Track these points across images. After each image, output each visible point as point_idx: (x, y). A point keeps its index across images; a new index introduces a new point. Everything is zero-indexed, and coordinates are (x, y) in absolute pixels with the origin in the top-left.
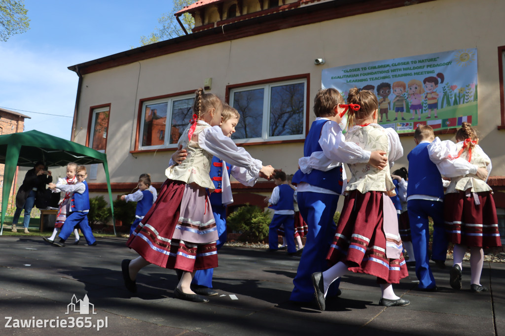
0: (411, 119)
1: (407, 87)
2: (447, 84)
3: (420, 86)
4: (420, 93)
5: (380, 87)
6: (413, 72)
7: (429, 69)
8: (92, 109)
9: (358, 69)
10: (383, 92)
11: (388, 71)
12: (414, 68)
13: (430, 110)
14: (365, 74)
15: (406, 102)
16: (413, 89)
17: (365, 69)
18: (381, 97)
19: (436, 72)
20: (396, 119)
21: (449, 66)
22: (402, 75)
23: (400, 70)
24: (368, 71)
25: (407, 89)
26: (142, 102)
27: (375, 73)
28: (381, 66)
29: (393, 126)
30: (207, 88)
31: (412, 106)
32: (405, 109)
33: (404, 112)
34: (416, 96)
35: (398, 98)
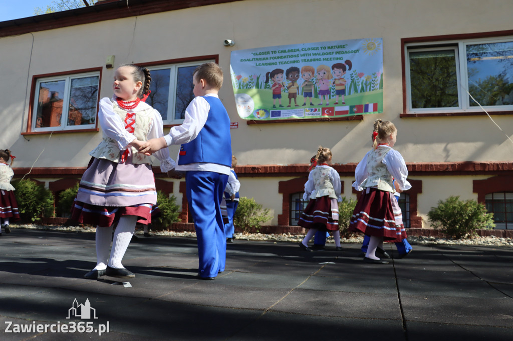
0: (319, 105)
1: (316, 72)
2: (354, 71)
3: (328, 71)
4: (328, 78)
5: (289, 71)
6: (322, 57)
7: (338, 56)
9: (268, 53)
10: (291, 76)
11: (298, 56)
12: (324, 54)
13: (337, 96)
14: (274, 58)
15: (314, 87)
16: (322, 74)
17: (275, 52)
18: (290, 82)
20: (305, 104)
21: (357, 53)
22: (311, 60)
23: (310, 55)
24: (277, 55)
25: (316, 74)
26: (35, 78)
27: (285, 57)
28: (291, 51)
29: (302, 111)
30: (109, 66)
31: (320, 91)
32: (313, 94)
33: (312, 97)
34: (324, 81)
35: (306, 83)
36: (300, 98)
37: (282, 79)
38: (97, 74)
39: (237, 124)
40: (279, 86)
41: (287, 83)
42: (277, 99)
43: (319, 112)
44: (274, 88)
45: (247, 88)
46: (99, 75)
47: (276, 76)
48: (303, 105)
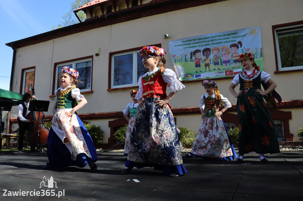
0: (224, 69)
1: (220, 50)
2: (244, 48)
3: (228, 49)
4: (228, 54)
5: (204, 51)
6: (223, 41)
7: (233, 39)
8: (23, 70)
9: (191, 40)
11: (209, 41)
12: (224, 39)
13: (234, 63)
14: (194, 43)
15: (220, 59)
16: (224, 51)
17: (195, 40)
18: (205, 57)
19: (237, 41)
20: (215, 69)
21: (245, 37)
22: (217, 43)
23: (216, 40)
24: (197, 41)
25: (221, 51)
26: (56, 64)
27: (201, 42)
28: (205, 38)
29: (213, 74)
30: (97, 55)
31: (224, 61)
32: (220, 63)
33: (219, 65)
34: (226, 55)
35: (215, 57)
36: (212, 66)
37: (200, 55)
38: (90, 59)
40: (199, 60)
41: (203, 58)
42: (198, 68)
43: (224, 74)
44: (196, 61)
45: (180, 62)
46: (91, 60)
47: (196, 53)
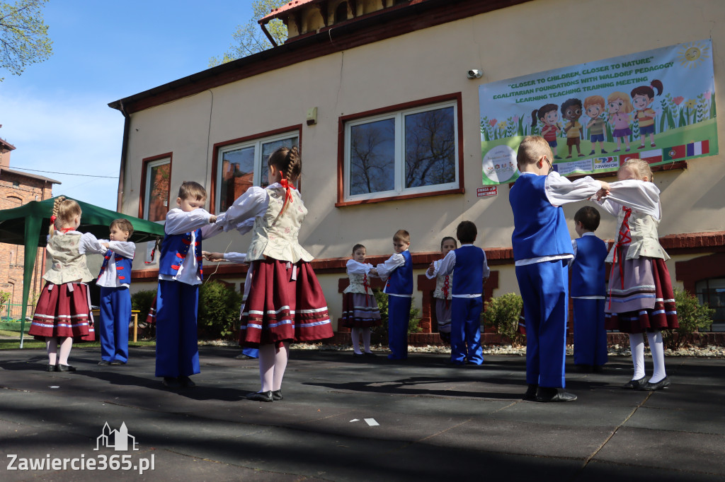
0: (615, 151)
1: (606, 103)
2: (667, 96)
3: (626, 101)
4: (627, 111)
5: (566, 106)
6: (614, 80)
7: (640, 75)
8: (146, 162)
9: (533, 82)
10: (570, 113)
11: (577, 82)
12: (616, 75)
13: (643, 136)
14: (542, 89)
15: (606, 126)
16: (616, 105)
17: (543, 81)
18: (568, 121)
19: (651, 79)
20: (593, 153)
21: (670, 68)
22: (598, 87)
23: (595, 79)
24: (547, 84)
25: (607, 106)
26: (217, 147)
27: (558, 86)
28: (567, 76)
29: (589, 164)
30: (311, 122)
31: (616, 131)
32: (605, 137)
33: (604, 142)
34: (620, 116)
35: (594, 122)
37: (556, 118)
38: (295, 134)
39: (494, 189)
40: (553, 129)
41: (564, 123)
43: (615, 163)
44: (545, 133)
45: (505, 136)
46: (298, 135)
47: (546, 114)
48: (591, 154)
